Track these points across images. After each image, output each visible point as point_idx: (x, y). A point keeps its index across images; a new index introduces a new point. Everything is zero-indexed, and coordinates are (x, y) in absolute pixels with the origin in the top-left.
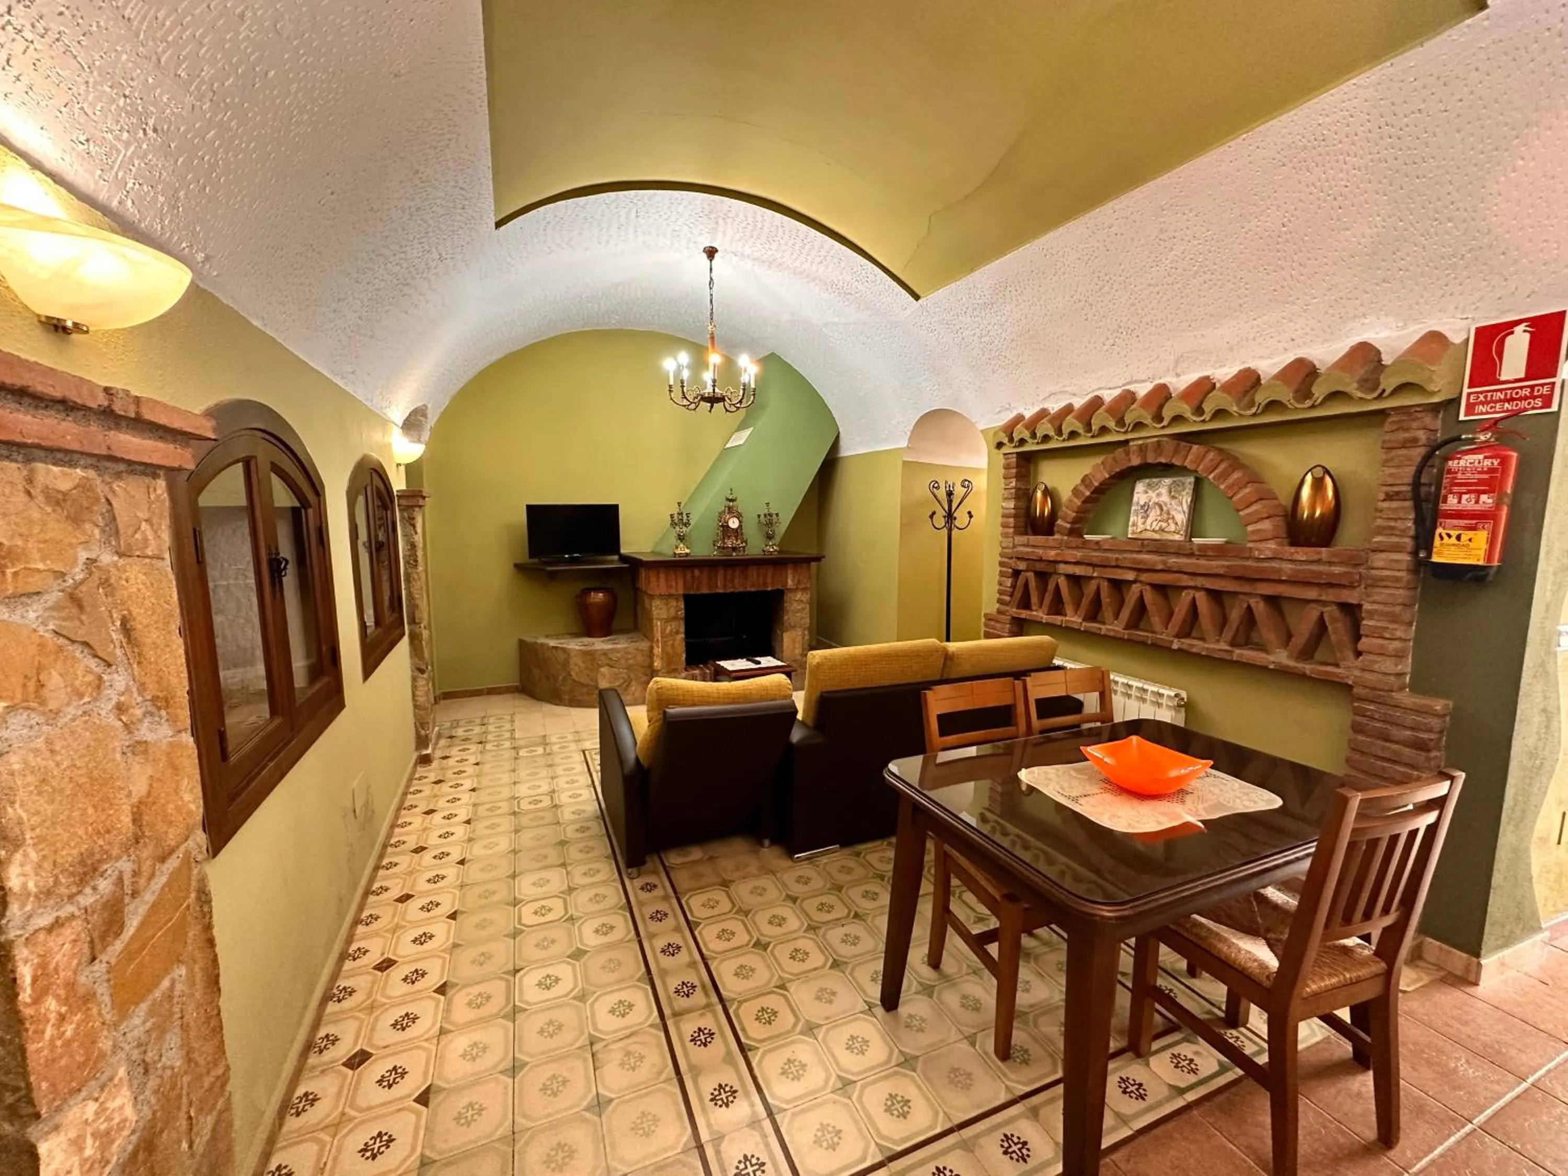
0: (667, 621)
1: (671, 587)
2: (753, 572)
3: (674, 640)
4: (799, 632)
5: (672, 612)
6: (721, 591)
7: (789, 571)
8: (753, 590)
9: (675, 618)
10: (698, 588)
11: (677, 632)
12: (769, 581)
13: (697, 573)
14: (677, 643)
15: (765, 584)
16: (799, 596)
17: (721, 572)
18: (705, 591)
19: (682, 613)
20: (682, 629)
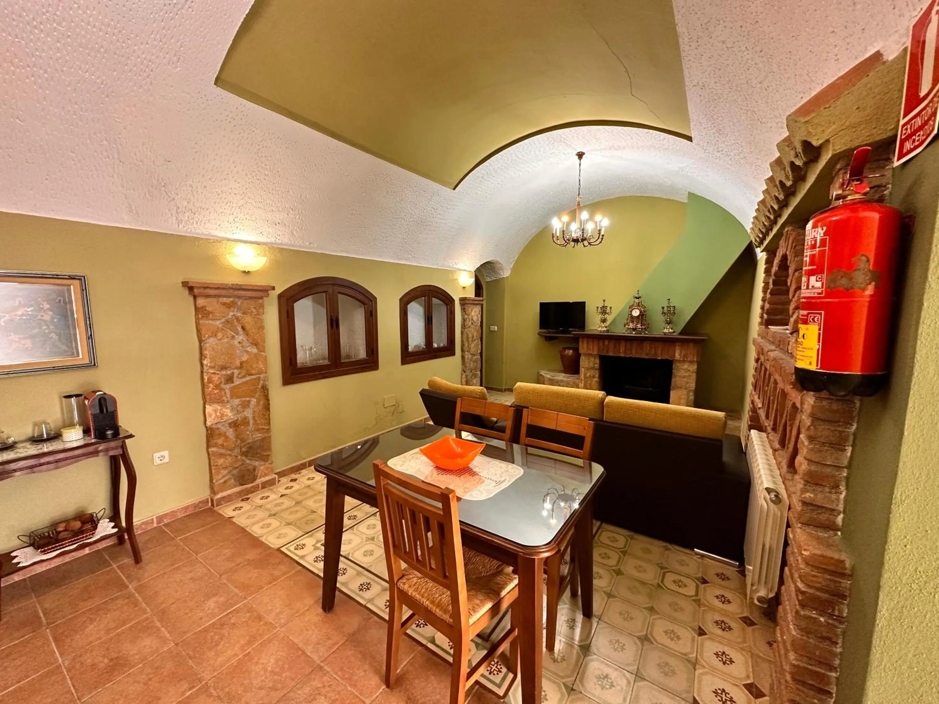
0: (588, 369)
1: (590, 350)
2: (647, 346)
3: (592, 381)
4: (685, 392)
5: (591, 365)
6: (622, 355)
7: (677, 348)
8: (646, 357)
9: (593, 368)
10: (607, 352)
11: (594, 377)
12: (659, 352)
13: (606, 343)
14: (593, 383)
15: (656, 354)
16: (686, 366)
17: (623, 344)
18: (611, 354)
19: (597, 366)
20: (597, 376)
